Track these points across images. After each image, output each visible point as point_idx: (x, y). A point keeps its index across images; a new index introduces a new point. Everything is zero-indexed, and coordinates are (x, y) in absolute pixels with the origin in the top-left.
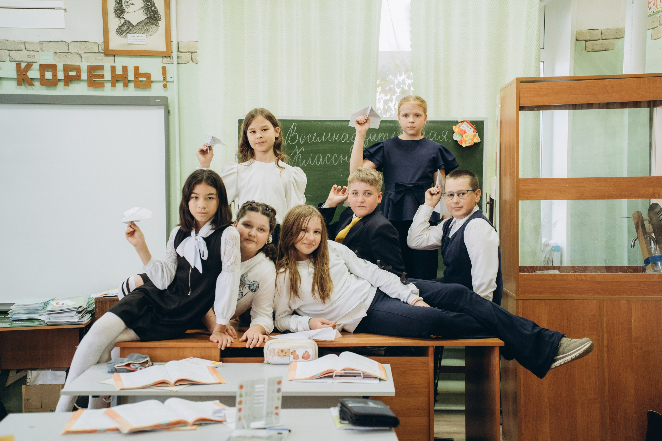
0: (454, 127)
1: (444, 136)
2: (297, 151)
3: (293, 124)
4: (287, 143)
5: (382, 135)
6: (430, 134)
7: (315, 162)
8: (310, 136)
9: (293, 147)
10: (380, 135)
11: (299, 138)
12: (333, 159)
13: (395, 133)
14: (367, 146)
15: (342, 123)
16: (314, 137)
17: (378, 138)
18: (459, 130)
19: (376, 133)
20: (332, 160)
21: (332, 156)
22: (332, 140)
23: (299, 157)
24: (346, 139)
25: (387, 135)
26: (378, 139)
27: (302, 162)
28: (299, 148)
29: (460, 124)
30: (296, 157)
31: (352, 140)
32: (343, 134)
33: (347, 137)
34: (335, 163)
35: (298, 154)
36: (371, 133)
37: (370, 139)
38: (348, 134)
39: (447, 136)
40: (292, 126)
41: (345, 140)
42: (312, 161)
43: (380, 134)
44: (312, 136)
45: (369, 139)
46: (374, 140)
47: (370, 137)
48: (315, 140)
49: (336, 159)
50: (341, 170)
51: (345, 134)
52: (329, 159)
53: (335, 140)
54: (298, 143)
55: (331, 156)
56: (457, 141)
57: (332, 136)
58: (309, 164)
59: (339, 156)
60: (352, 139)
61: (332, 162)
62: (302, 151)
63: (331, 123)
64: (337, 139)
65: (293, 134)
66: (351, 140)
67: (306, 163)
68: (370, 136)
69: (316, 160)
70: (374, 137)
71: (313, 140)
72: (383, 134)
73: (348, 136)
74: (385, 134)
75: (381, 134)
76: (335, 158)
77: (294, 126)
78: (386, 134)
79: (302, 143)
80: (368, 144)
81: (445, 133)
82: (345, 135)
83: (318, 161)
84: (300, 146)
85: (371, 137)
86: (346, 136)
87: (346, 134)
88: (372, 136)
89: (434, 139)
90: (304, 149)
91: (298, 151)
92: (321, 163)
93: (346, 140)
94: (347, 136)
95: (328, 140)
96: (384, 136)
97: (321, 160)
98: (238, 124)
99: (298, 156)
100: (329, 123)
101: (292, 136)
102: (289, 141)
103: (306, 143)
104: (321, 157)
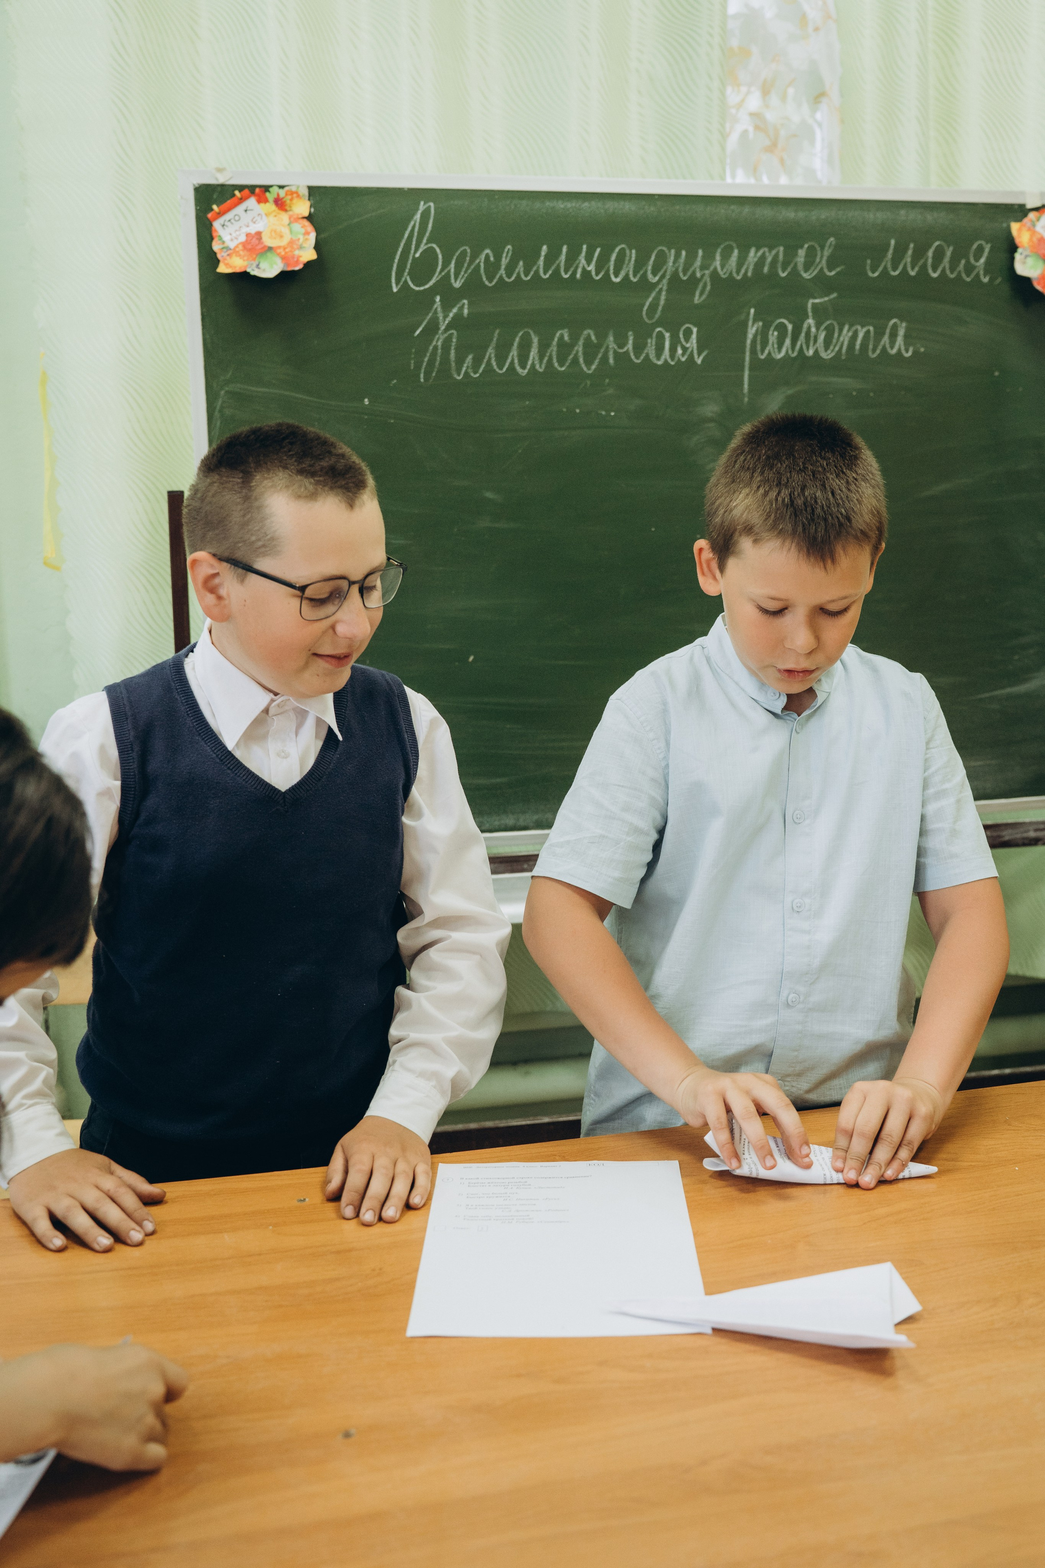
0: (1015, 227)
1: (977, 260)
2: (441, 316)
3: (422, 206)
4: (397, 284)
5: (760, 254)
6: (930, 253)
7: (512, 363)
8: (487, 256)
9: (426, 299)
10: (753, 256)
11: (446, 264)
12: (579, 348)
13: (806, 246)
14: (704, 297)
15: (611, 206)
16: (504, 262)
17: (745, 267)
18: (1035, 239)
19: (738, 247)
20: (577, 352)
21: (575, 338)
22: (575, 273)
23: (447, 341)
24: (629, 268)
25: (777, 255)
26: (746, 272)
27: (460, 362)
28: (447, 306)
29: (1032, 215)
30: (438, 341)
31: (649, 272)
32: (617, 250)
33: (630, 260)
34: (589, 362)
35: (446, 330)
36: (718, 245)
37: (715, 269)
38: (634, 251)
39: (987, 263)
40: (418, 217)
41: (622, 274)
42: (501, 358)
43: (753, 250)
44: (498, 258)
45: (712, 268)
46: (731, 273)
47: (717, 263)
48: (510, 270)
49: (591, 351)
50: (611, 391)
51: (623, 249)
52: (565, 349)
53: (586, 273)
54: (444, 286)
55: (570, 335)
56: (1027, 281)
57: (572, 258)
58: (489, 369)
59: (602, 337)
60: (650, 268)
61: (575, 361)
62: (458, 317)
63: (569, 205)
64: (592, 268)
65: (423, 247)
66: (646, 272)
67: (476, 366)
68: (718, 257)
69: (514, 352)
70: (730, 262)
71: (502, 272)
72: (764, 253)
73: (633, 259)
74: (770, 251)
75: (756, 252)
76: (588, 343)
77: (426, 215)
78: (774, 252)
79: (457, 285)
80: (708, 288)
81: (980, 250)
82: (622, 254)
83: (523, 359)
84: (450, 297)
85: (721, 260)
86: (627, 258)
87: (628, 252)
88: (726, 257)
89: (944, 271)
90: (466, 311)
91: (445, 317)
92: (533, 365)
93: (627, 275)
94: (631, 257)
95: (557, 272)
96: (769, 259)
97: (534, 353)
98: (196, 205)
99: (442, 337)
100: (561, 205)
101: (417, 255)
102: (406, 277)
103: (473, 287)
104: (535, 340)
